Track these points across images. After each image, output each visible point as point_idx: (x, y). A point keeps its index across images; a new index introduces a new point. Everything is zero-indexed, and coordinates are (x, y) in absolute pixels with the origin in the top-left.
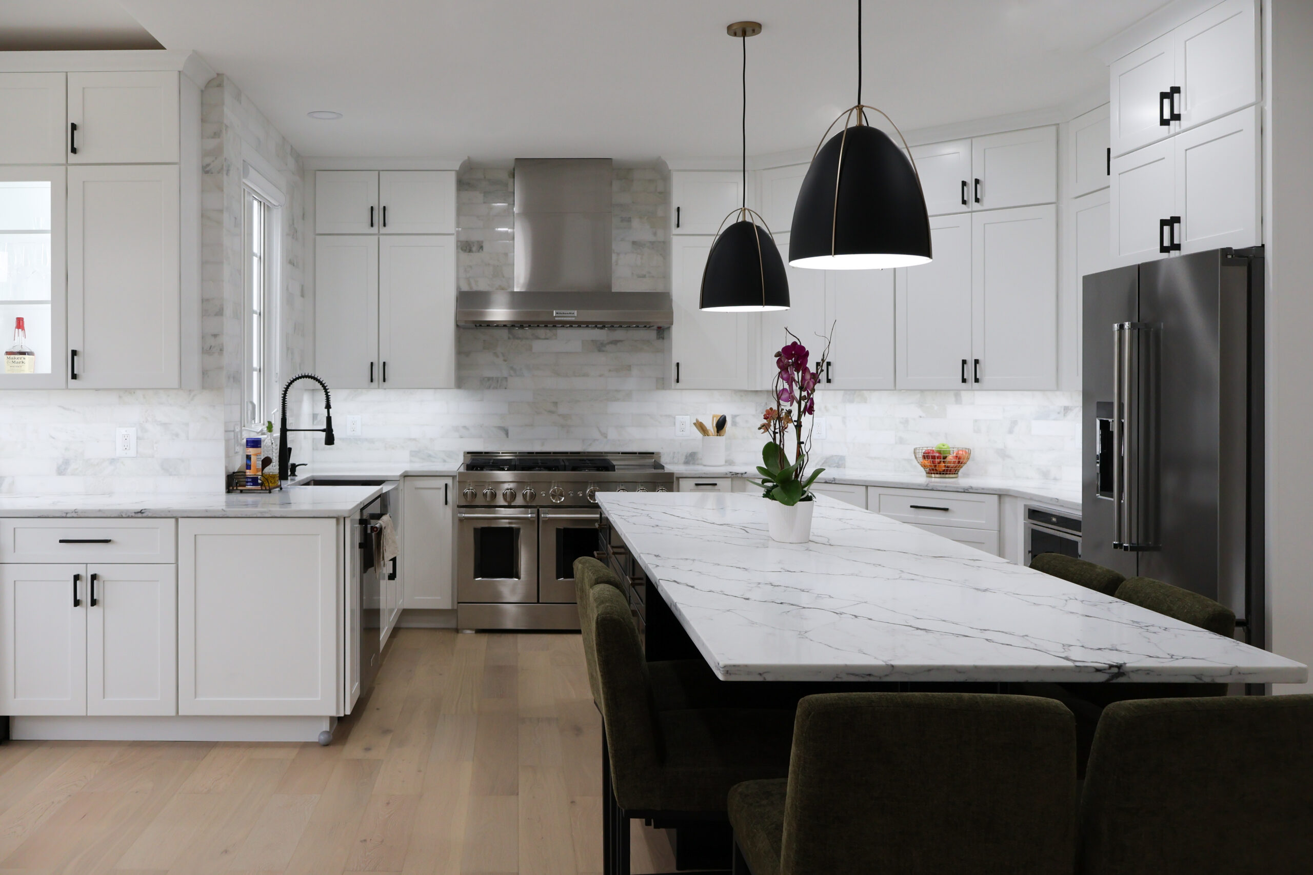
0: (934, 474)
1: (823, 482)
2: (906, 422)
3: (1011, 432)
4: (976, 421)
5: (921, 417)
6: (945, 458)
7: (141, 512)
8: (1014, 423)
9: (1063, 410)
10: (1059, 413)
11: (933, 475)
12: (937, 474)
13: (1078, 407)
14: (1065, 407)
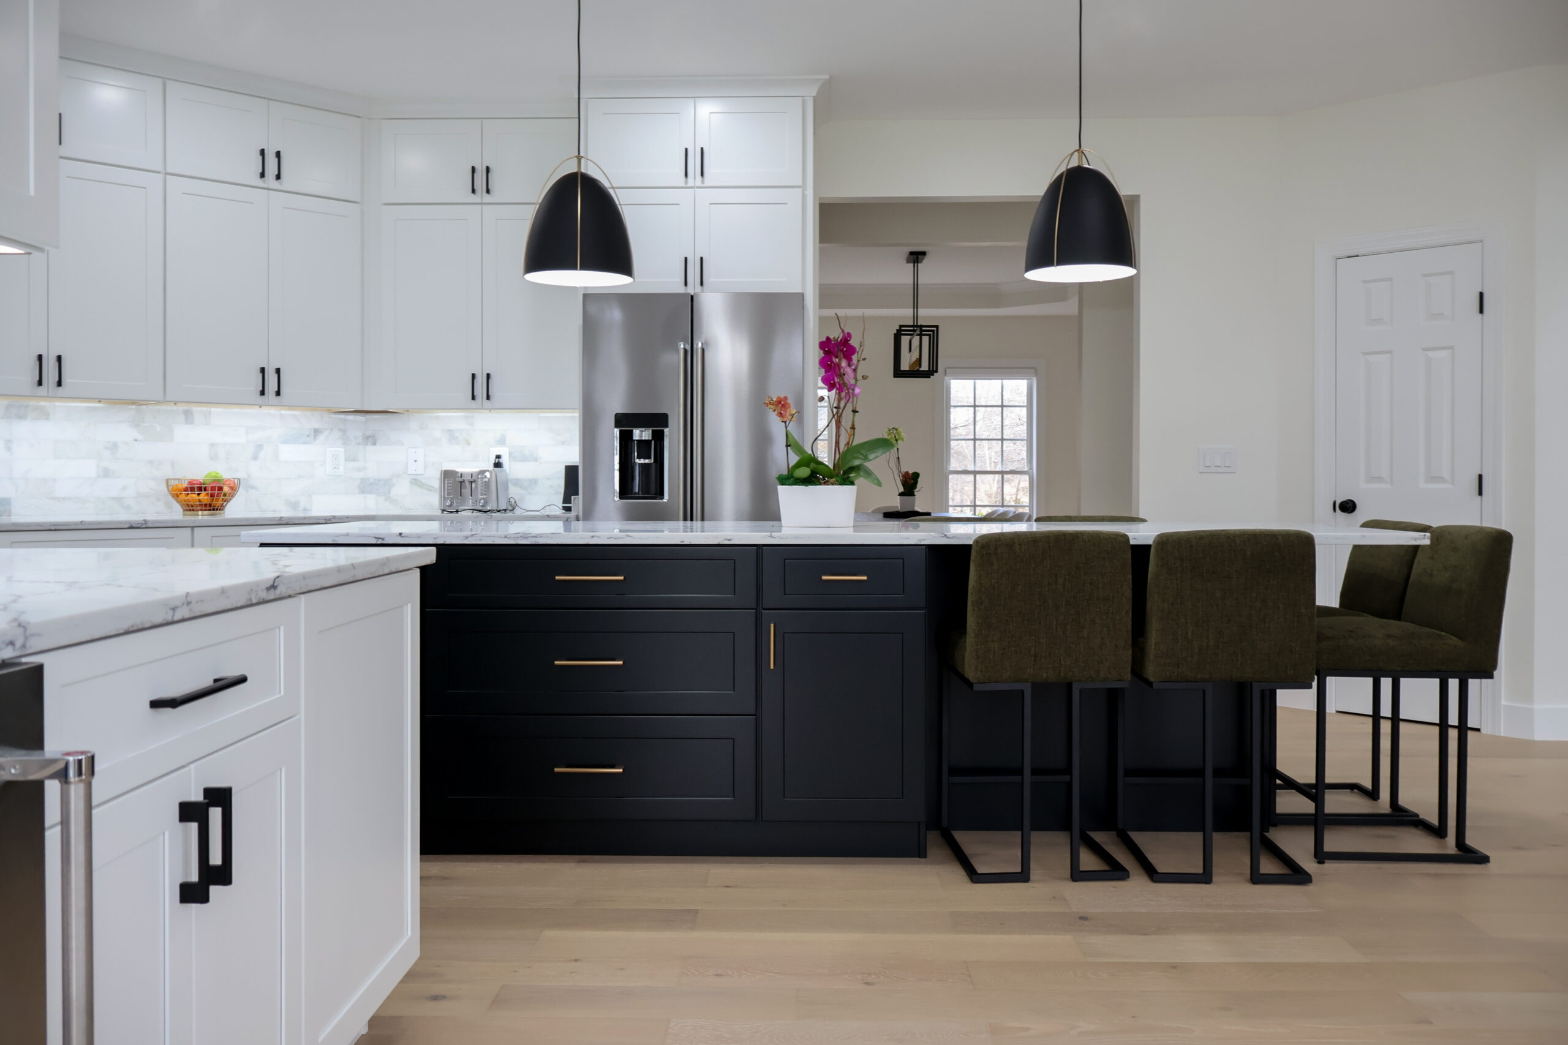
0: (201, 510)
1: (127, 526)
2: (114, 447)
3: (255, 458)
4: (212, 445)
5: (136, 440)
6: (221, 489)
7: (273, 587)
8: (260, 447)
9: (312, 433)
10: (308, 436)
11: (200, 513)
12: (205, 510)
13: (328, 429)
14: (315, 429)
